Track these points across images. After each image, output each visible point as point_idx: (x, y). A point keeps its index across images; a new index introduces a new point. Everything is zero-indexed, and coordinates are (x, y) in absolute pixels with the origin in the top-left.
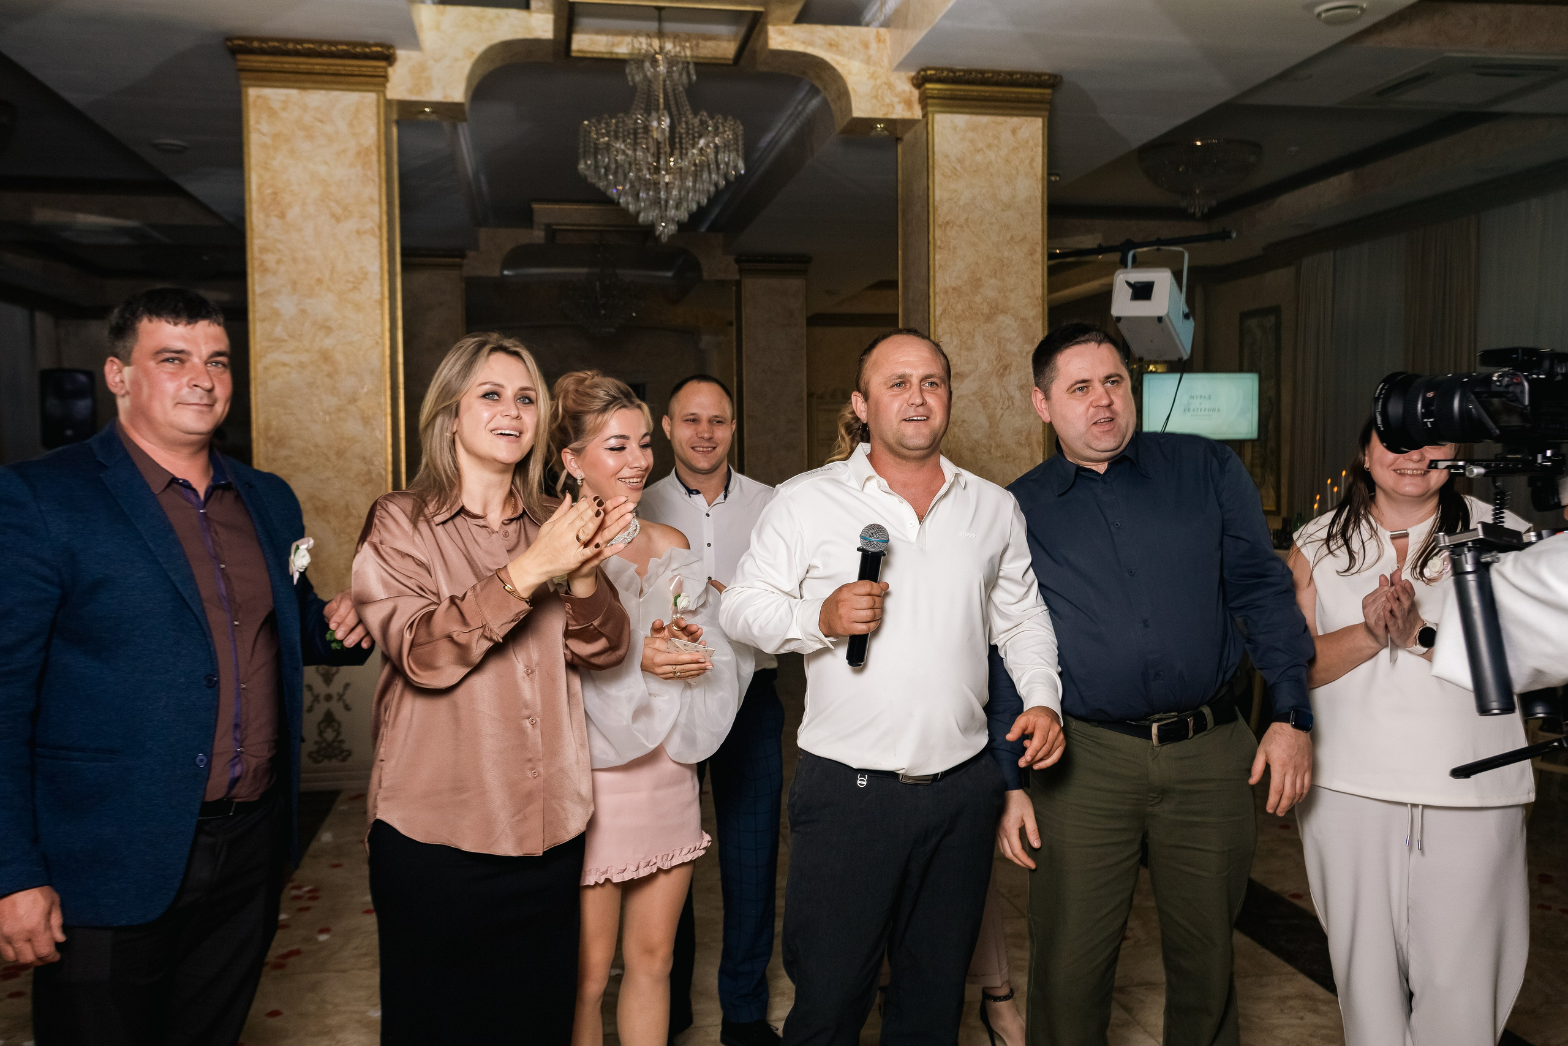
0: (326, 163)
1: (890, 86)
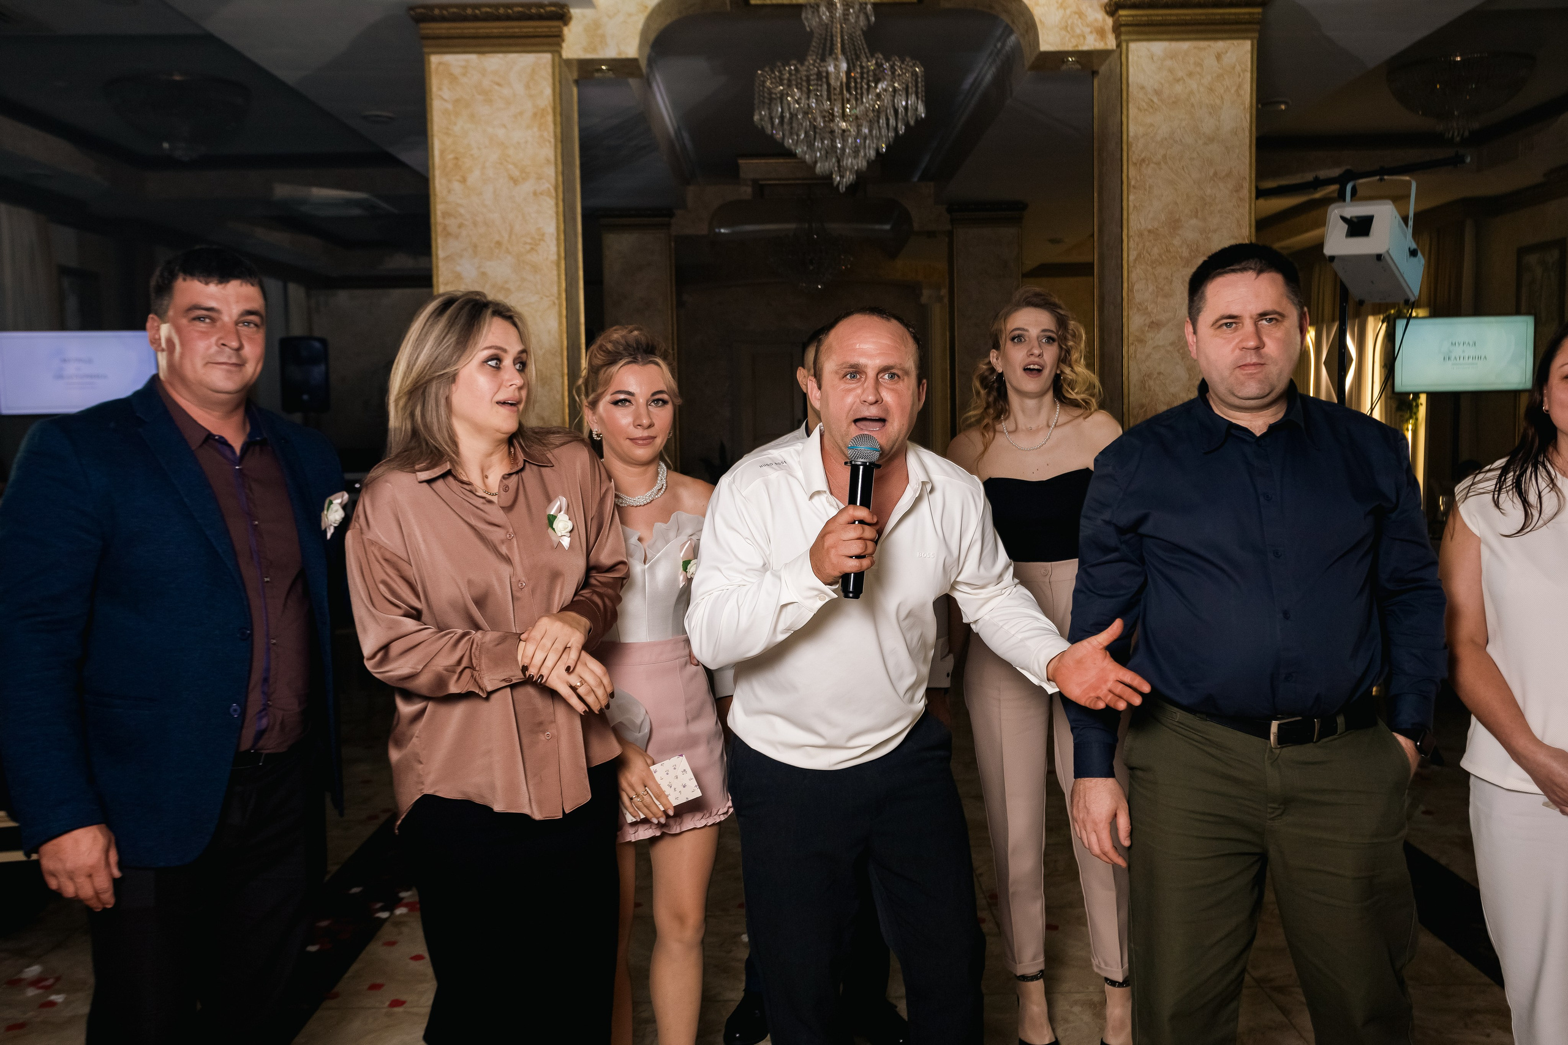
0: (504, 126)
1: (1081, 15)
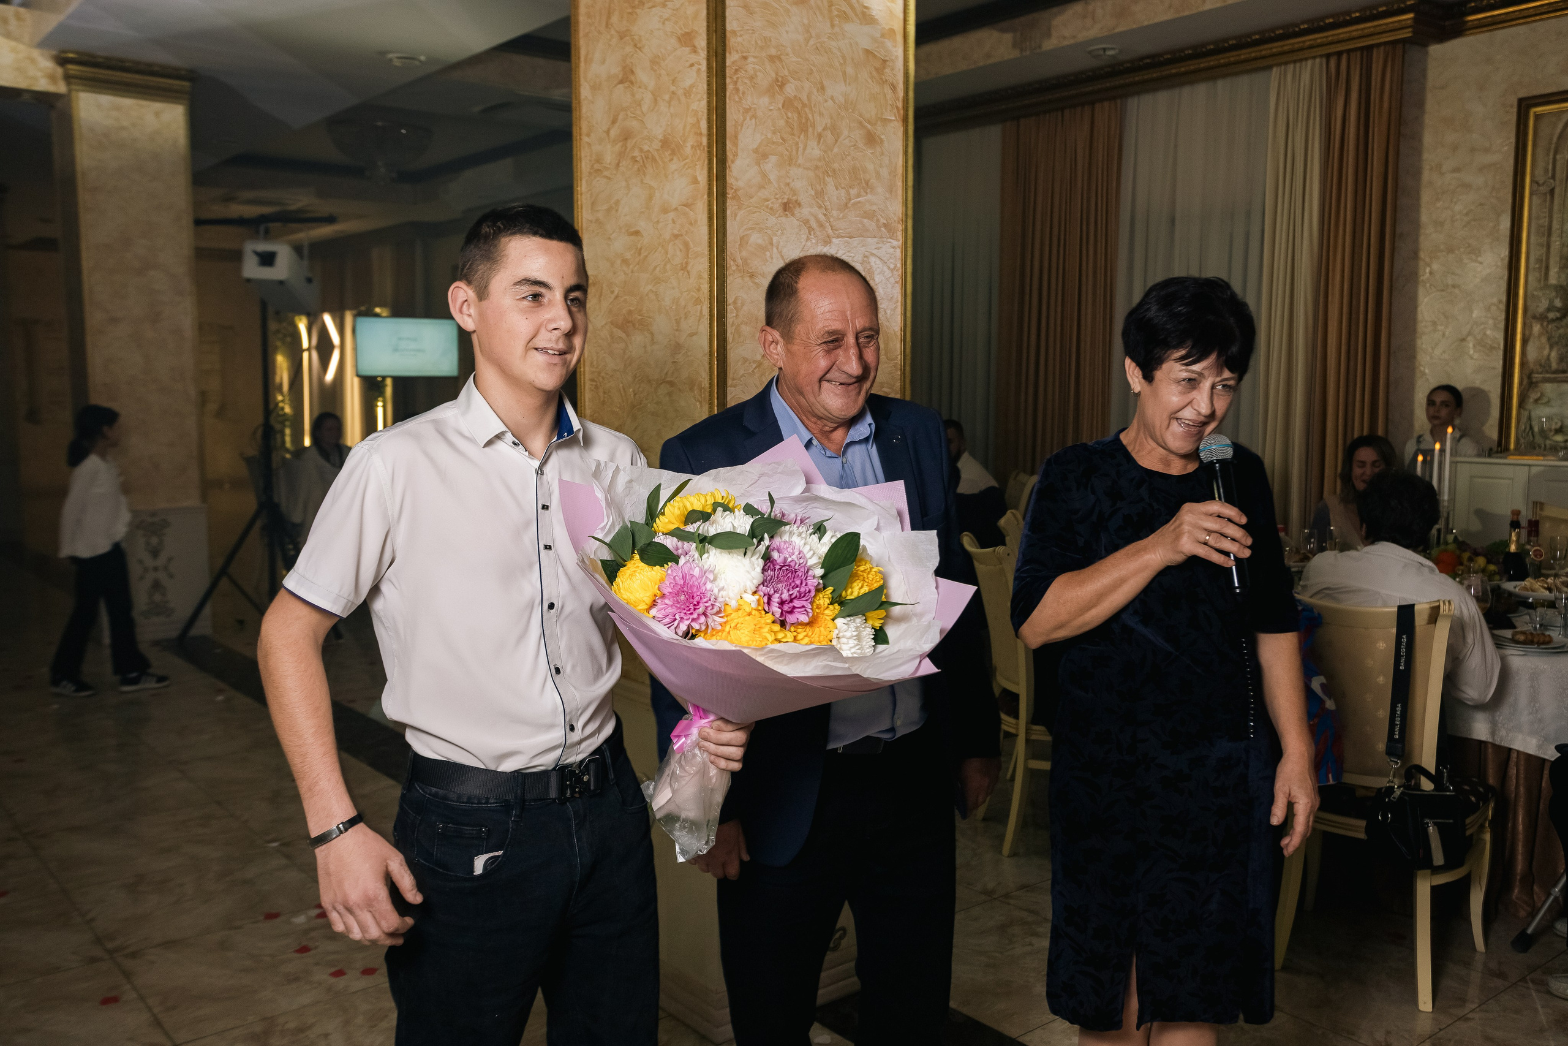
1: (33, 61)
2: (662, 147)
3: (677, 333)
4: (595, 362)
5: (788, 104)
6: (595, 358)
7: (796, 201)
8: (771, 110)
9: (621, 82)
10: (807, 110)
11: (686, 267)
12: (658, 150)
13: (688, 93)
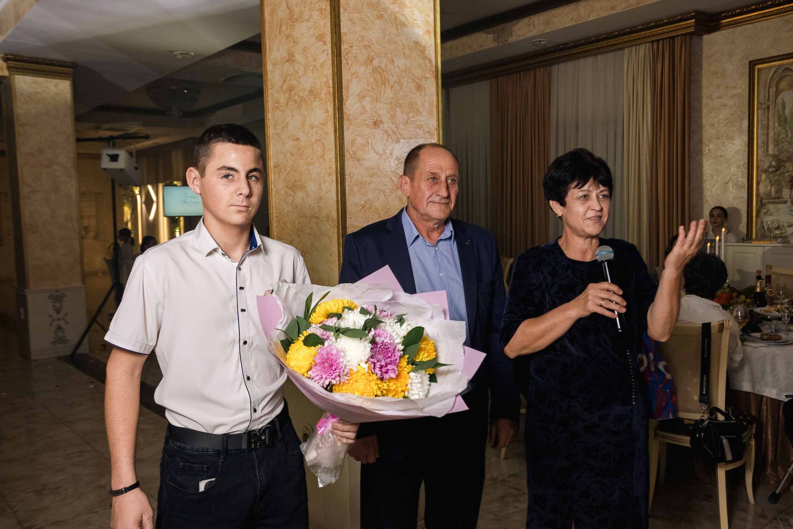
2: (309, 94)
3: (320, 191)
4: (278, 208)
5: (375, 70)
6: (278, 205)
7: (381, 121)
8: (366, 73)
9: (288, 61)
10: (385, 73)
11: (324, 156)
12: (307, 96)
13: (322, 66)
